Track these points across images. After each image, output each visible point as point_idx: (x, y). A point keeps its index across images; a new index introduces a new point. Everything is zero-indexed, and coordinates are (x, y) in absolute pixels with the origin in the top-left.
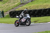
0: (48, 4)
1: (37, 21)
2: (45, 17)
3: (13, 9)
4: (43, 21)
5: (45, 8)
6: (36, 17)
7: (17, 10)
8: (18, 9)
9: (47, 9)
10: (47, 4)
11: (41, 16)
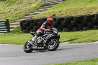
0: (95, 6)
1: (74, 40)
2: (90, 31)
3: (27, 15)
4: (86, 40)
5: (90, 13)
6: (72, 31)
7: (35, 17)
8: (38, 15)
9: (94, 15)
10: (93, 6)
11: (82, 30)
